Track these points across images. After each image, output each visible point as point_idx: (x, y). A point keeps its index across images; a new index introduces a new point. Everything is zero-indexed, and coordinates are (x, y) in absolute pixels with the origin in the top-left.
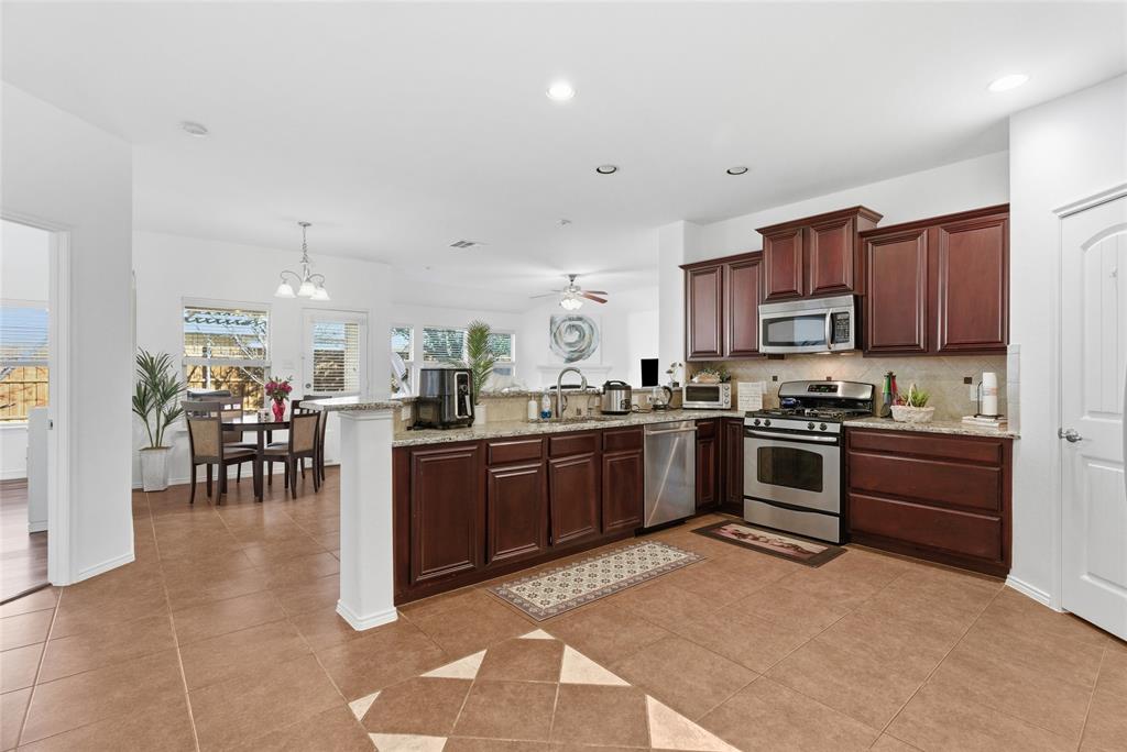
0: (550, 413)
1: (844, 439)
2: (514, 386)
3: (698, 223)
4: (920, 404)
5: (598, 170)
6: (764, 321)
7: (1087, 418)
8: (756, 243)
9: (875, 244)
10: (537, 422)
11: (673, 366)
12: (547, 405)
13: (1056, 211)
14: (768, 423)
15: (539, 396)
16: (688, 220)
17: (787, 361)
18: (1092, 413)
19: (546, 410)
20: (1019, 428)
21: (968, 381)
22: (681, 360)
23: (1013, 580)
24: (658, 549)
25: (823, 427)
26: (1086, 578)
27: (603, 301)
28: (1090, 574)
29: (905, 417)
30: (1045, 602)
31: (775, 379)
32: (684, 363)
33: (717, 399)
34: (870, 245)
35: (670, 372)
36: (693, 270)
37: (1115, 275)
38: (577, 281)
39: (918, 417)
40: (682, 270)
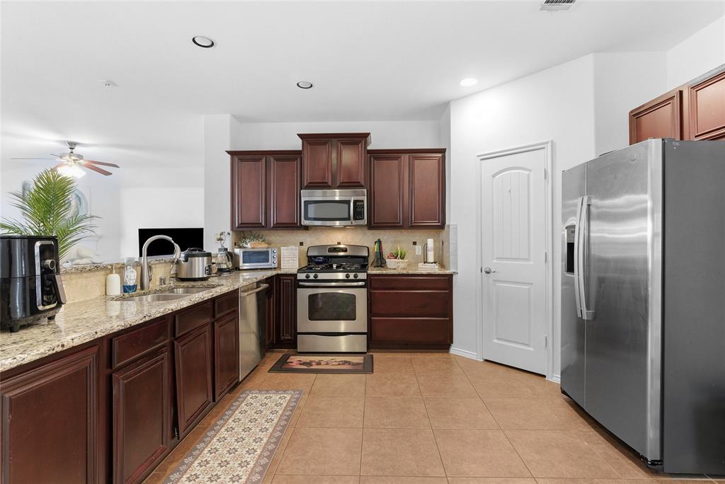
0: (135, 286)
1: (370, 283)
2: (81, 257)
3: (241, 119)
4: (402, 258)
5: (194, 40)
6: (305, 202)
7: (495, 261)
8: (297, 145)
9: (375, 158)
10: (122, 299)
11: (221, 234)
12: (132, 277)
13: (478, 156)
14: (316, 276)
15: (121, 269)
16: (233, 116)
17: (310, 232)
18: (498, 258)
19: (131, 283)
20: (457, 268)
21: (415, 243)
22: (228, 229)
23: (454, 350)
24: (261, 397)
25: (356, 276)
26: (496, 341)
27: (108, 174)
28: (498, 339)
29: (394, 266)
30: (474, 358)
31: (301, 244)
32: (231, 232)
33: (267, 261)
34: (372, 159)
35: (220, 239)
36: (239, 157)
37: (510, 191)
38: (77, 150)
39: (402, 265)
40: (229, 156)
